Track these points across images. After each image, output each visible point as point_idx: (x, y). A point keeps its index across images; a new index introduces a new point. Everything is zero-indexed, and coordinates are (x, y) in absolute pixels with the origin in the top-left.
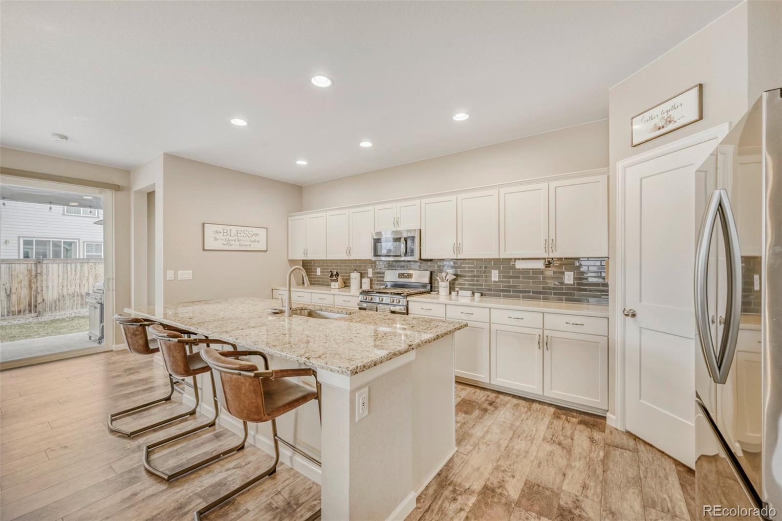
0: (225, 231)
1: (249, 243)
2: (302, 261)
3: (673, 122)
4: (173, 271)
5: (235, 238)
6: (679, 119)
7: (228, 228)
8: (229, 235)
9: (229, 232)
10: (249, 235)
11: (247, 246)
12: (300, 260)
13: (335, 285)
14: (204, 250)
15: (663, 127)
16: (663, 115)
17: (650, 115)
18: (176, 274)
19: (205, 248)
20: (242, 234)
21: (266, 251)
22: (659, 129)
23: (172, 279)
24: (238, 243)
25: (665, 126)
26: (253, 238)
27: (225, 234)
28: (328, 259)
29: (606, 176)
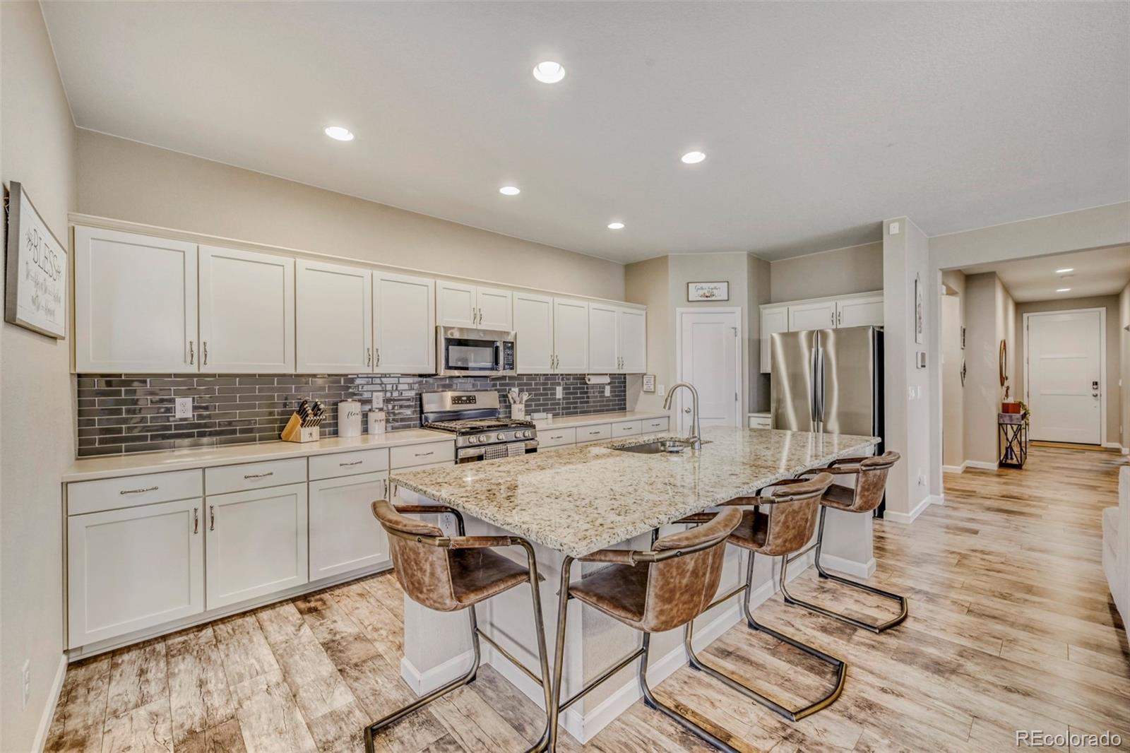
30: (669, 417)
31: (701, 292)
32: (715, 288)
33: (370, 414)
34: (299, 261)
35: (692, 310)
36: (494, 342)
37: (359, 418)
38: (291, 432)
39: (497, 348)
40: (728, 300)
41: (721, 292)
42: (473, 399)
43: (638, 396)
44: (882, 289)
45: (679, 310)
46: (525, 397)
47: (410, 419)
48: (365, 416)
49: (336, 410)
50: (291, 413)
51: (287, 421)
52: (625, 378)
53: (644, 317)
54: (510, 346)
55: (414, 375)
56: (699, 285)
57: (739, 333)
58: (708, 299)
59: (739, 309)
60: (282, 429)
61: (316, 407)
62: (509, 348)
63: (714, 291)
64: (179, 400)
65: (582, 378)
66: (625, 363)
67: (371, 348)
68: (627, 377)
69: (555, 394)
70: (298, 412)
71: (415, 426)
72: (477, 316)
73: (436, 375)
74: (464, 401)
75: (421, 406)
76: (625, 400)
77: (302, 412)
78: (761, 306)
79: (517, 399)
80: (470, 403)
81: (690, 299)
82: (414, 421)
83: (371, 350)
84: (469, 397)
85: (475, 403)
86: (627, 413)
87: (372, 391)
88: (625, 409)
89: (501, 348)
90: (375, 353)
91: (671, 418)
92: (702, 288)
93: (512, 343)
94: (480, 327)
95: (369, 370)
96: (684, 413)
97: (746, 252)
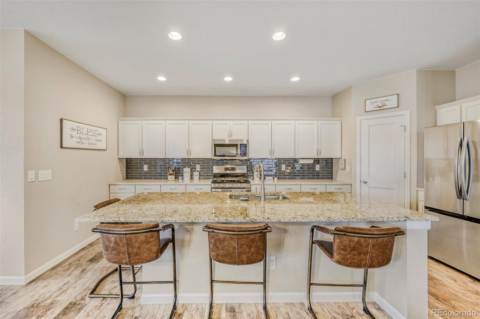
0: (79, 129)
1: (95, 142)
2: (125, 160)
3: (386, 106)
4: (34, 171)
5: (86, 136)
6: (389, 105)
7: (81, 126)
8: (82, 133)
9: (81, 130)
10: (95, 134)
11: (94, 144)
12: (124, 158)
13: (172, 178)
14: (61, 147)
15: (382, 107)
16: (382, 102)
17: (376, 101)
18: (37, 175)
19: (64, 146)
20: (91, 133)
21: (105, 150)
22: (380, 107)
23: (33, 180)
24: (87, 142)
25: (383, 106)
26: (98, 138)
27: (79, 132)
28: (166, 158)
29: (341, 121)
30: (351, 185)
31: (376, 105)
32: (387, 100)
42: (234, 169)
43: (338, 171)
45: (358, 119)
52: (332, 161)
56: (374, 100)
57: (408, 130)
58: (381, 108)
63: (386, 102)
64: (144, 166)
66: (322, 152)
67: (188, 149)
74: (230, 169)
78: (437, 107)
80: (232, 170)
82: (212, 176)
83: (188, 150)
84: (232, 168)
85: (235, 170)
86: (333, 180)
88: (332, 178)
90: (190, 151)
91: (352, 185)
92: (376, 102)
96: (362, 183)
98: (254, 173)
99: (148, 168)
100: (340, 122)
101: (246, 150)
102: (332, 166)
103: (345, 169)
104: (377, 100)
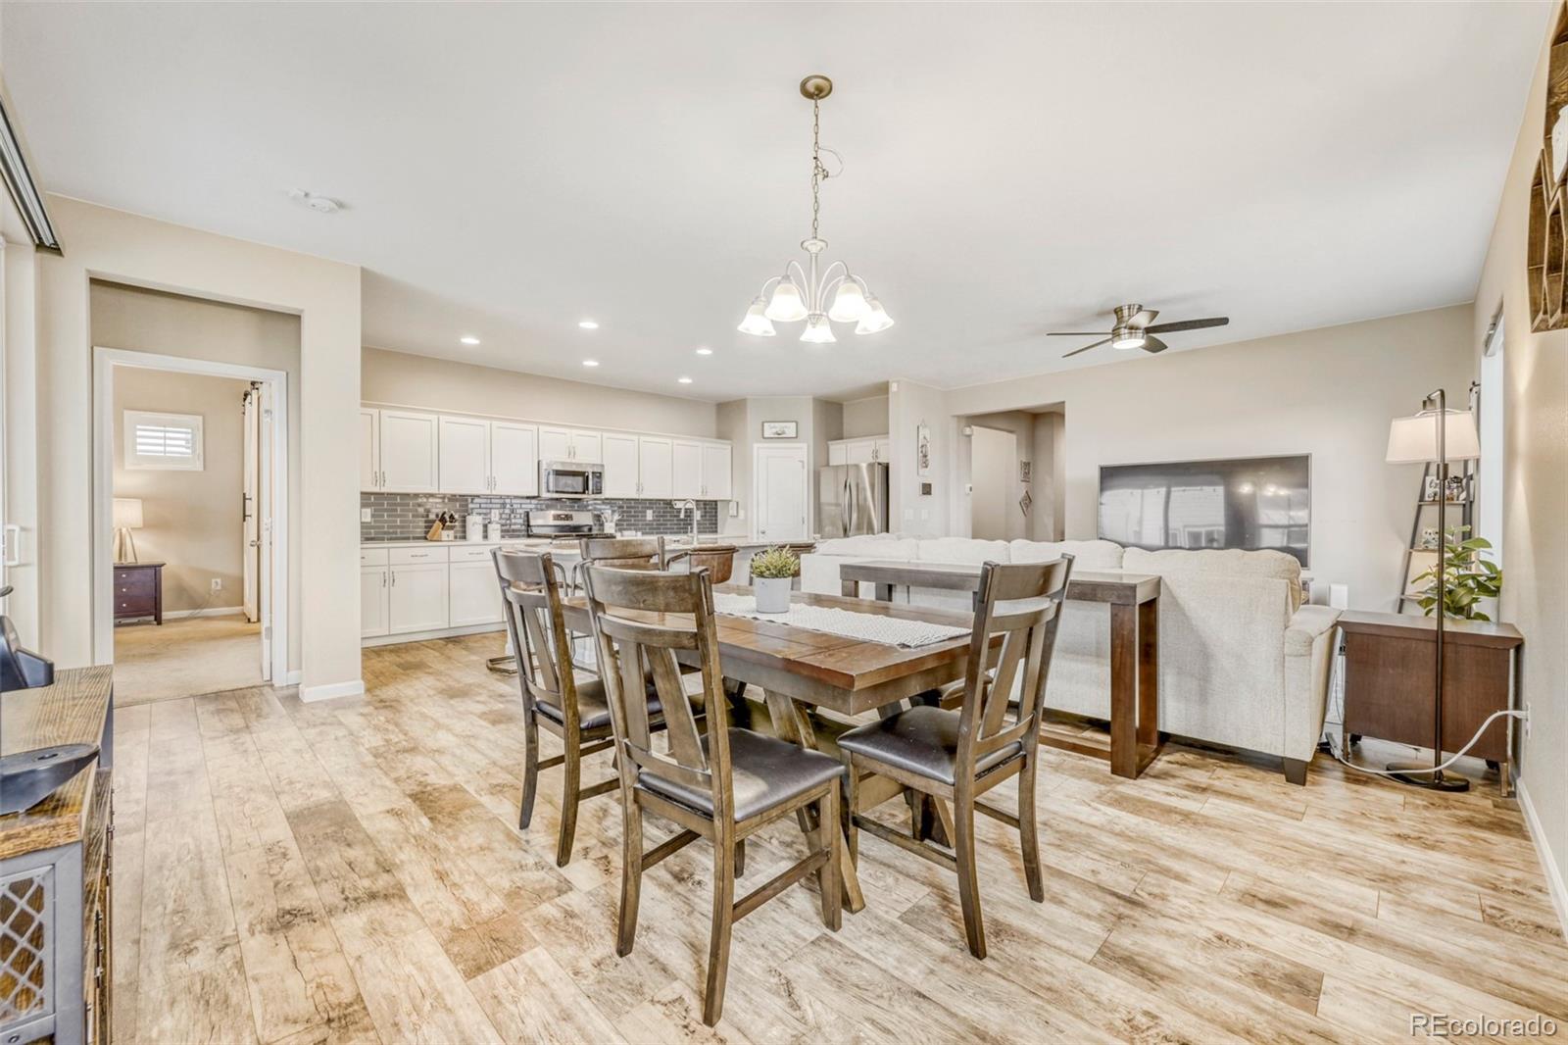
31: (774, 430)
33: (489, 525)
34: (441, 417)
35: (766, 445)
36: (585, 473)
37: (481, 528)
38: (434, 535)
39: (588, 477)
40: (796, 437)
41: (790, 430)
44: (888, 433)
45: (756, 446)
46: (616, 517)
47: (519, 531)
48: (485, 526)
49: (464, 521)
50: (434, 521)
51: (431, 527)
52: (716, 505)
53: (729, 451)
54: (599, 476)
55: (522, 498)
56: (772, 424)
58: (780, 437)
59: (805, 446)
60: (427, 533)
61: (451, 517)
62: (598, 477)
63: (786, 430)
65: (669, 503)
68: (719, 503)
69: (645, 516)
70: (440, 521)
71: (523, 536)
72: (572, 453)
73: (538, 497)
75: (528, 521)
76: (716, 524)
77: (443, 520)
78: (830, 443)
79: (609, 519)
81: (765, 436)
84: (566, 516)
87: (491, 509)
89: (590, 477)
92: (774, 427)
93: (600, 473)
94: (574, 461)
95: (488, 492)
97: (811, 397)
98: (606, 524)
99: (373, 516)
100: (730, 447)
101: (600, 482)
102: (716, 512)
103: (737, 516)
104: (776, 424)
